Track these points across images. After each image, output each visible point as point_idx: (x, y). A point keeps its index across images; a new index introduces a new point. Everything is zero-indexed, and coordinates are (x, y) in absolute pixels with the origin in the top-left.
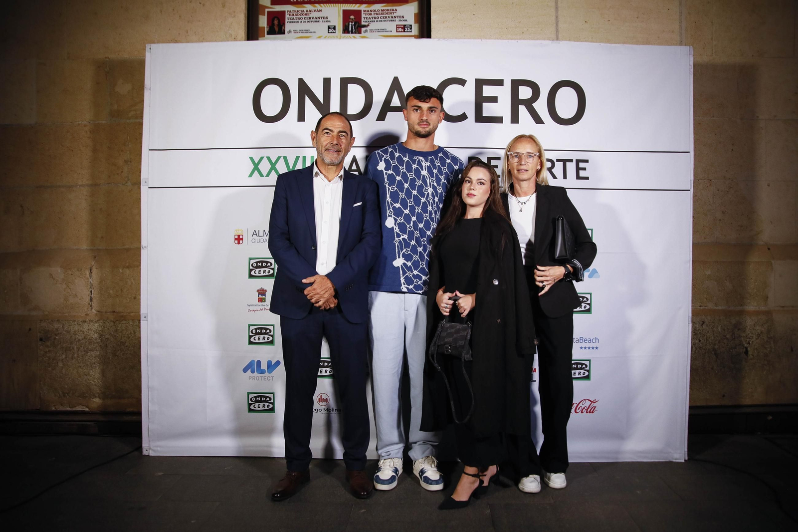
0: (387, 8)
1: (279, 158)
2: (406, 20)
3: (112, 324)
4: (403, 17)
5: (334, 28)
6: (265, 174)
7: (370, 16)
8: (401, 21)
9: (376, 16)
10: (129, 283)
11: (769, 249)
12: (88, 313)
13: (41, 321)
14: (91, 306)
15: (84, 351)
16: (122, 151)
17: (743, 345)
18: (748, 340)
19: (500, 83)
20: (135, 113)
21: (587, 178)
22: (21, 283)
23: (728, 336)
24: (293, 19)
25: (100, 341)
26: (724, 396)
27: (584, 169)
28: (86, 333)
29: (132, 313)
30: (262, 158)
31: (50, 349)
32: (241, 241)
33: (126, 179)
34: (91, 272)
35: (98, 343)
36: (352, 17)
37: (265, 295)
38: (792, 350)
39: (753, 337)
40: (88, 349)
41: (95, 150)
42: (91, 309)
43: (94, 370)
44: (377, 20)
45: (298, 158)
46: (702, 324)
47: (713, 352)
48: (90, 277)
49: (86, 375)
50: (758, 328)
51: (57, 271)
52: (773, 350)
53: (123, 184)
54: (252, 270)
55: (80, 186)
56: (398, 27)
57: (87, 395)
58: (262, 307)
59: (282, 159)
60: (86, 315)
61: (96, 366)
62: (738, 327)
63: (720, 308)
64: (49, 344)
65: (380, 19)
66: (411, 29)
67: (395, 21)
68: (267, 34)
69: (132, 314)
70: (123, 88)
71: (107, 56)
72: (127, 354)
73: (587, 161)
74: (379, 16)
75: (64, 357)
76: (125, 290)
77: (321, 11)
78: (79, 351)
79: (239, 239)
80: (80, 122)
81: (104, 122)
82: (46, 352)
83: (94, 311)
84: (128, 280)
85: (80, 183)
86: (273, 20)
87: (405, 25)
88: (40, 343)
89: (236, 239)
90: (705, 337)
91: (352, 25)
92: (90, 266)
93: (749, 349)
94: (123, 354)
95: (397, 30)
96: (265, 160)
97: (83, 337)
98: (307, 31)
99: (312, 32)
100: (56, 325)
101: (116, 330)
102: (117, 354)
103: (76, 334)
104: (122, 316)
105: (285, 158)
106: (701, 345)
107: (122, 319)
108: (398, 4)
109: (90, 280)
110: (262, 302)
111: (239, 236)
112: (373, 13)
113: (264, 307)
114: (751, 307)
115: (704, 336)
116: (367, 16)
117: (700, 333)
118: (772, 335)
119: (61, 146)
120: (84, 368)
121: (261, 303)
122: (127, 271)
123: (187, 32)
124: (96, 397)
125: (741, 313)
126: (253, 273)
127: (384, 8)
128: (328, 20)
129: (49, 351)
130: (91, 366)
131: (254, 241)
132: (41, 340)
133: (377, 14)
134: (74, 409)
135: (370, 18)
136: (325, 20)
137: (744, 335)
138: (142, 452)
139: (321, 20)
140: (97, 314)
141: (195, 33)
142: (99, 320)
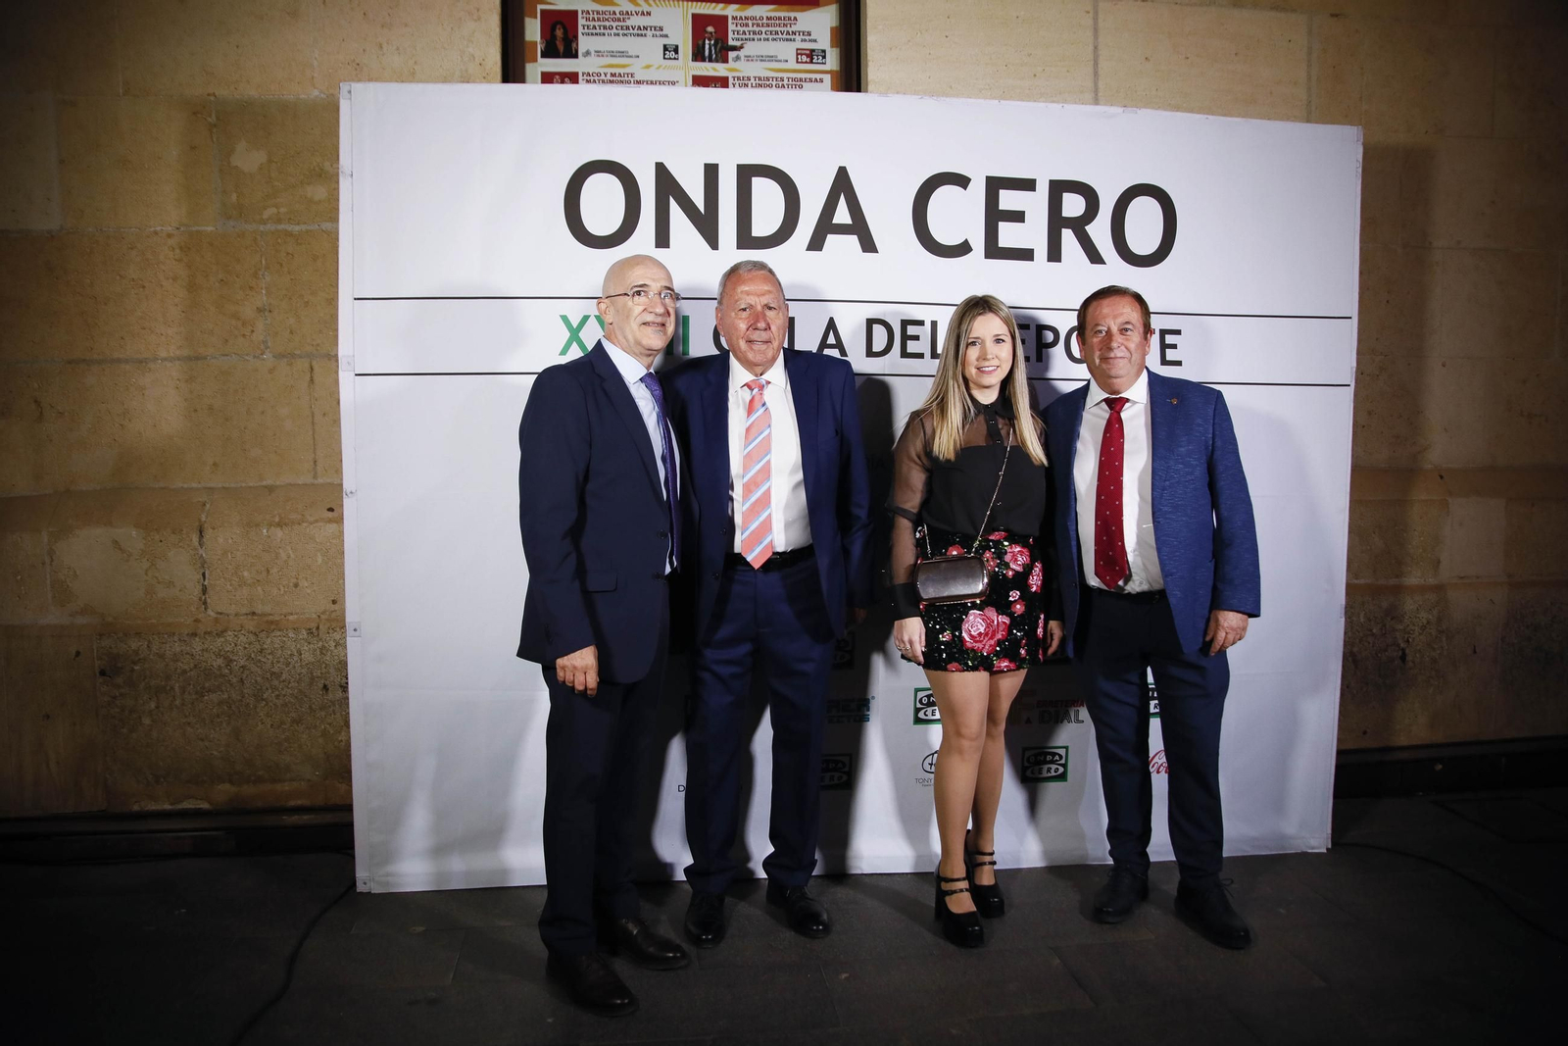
0: (778, 14)
2: (815, 41)
3: (252, 638)
4: (809, 34)
5: (676, 50)
7: (745, 29)
8: (805, 40)
9: (757, 29)
10: (283, 556)
11: (1441, 477)
12: (200, 616)
13: (101, 635)
14: (205, 603)
15: (197, 693)
16: (251, 288)
17: (1398, 645)
18: (1406, 636)
19: (1028, 185)
20: (274, 210)
21: (1179, 363)
22: (52, 560)
24: (595, 27)
25: (227, 671)
26: (1365, 733)
27: (1174, 346)
28: (198, 657)
29: (292, 614)
31: (123, 691)
33: (262, 347)
34: (201, 536)
35: (224, 676)
36: (710, 29)
38: (1475, 652)
39: (1414, 631)
40: (204, 688)
41: (192, 287)
42: (205, 609)
43: (218, 729)
44: (759, 37)
47: (1350, 659)
48: (201, 545)
49: (202, 740)
50: (1424, 615)
51: (129, 535)
52: (1445, 653)
53: (255, 357)
55: (164, 359)
56: (799, 52)
57: (205, 778)
60: (195, 621)
61: (221, 722)
62: (1393, 613)
63: (1362, 581)
64: (119, 680)
65: (764, 35)
66: (824, 57)
67: (794, 40)
68: (542, 57)
69: (291, 618)
70: (248, 159)
71: (211, 92)
72: (284, 696)
73: (1178, 332)
74: (764, 30)
75: (153, 705)
76: (275, 570)
77: (649, 14)
78: (184, 692)
80: (159, 228)
81: (210, 229)
82: (115, 698)
83: (210, 612)
84: (281, 551)
85: (163, 354)
86: (553, 29)
87: (813, 51)
88: (101, 680)
91: (710, 44)
92: (197, 524)
93: (1407, 651)
94: (277, 697)
95: (797, 59)
97: (192, 665)
98: (623, 54)
99: (631, 57)
100: (134, 644)
101: (262, 649)
102: (265, 696)
103: (177, 661)
104: (272, 622)
107: (273, 627)
108: (799, 7)
109: (201, 552)
112: (750, 23)
114: (1413, 579)
116: (739, 28)
118: (1444, 627)
119: (118, 277)
120: (197, 726)
122: (279, 533)
123: (381, 47)
124: (224, 782)
125: (1398, 590)
127: (773, 14)
128: (664, 33)
129: (121, 695)
130: (212, 721)
132: (103, 673)
133: (758, 25)
134: (180, 806)
135: (744, 33)
136: (658, 33)
137: (1401, 627)
139: (649, 33)
140: (216, 618)
141: (398, 49)
142: (225, 631)
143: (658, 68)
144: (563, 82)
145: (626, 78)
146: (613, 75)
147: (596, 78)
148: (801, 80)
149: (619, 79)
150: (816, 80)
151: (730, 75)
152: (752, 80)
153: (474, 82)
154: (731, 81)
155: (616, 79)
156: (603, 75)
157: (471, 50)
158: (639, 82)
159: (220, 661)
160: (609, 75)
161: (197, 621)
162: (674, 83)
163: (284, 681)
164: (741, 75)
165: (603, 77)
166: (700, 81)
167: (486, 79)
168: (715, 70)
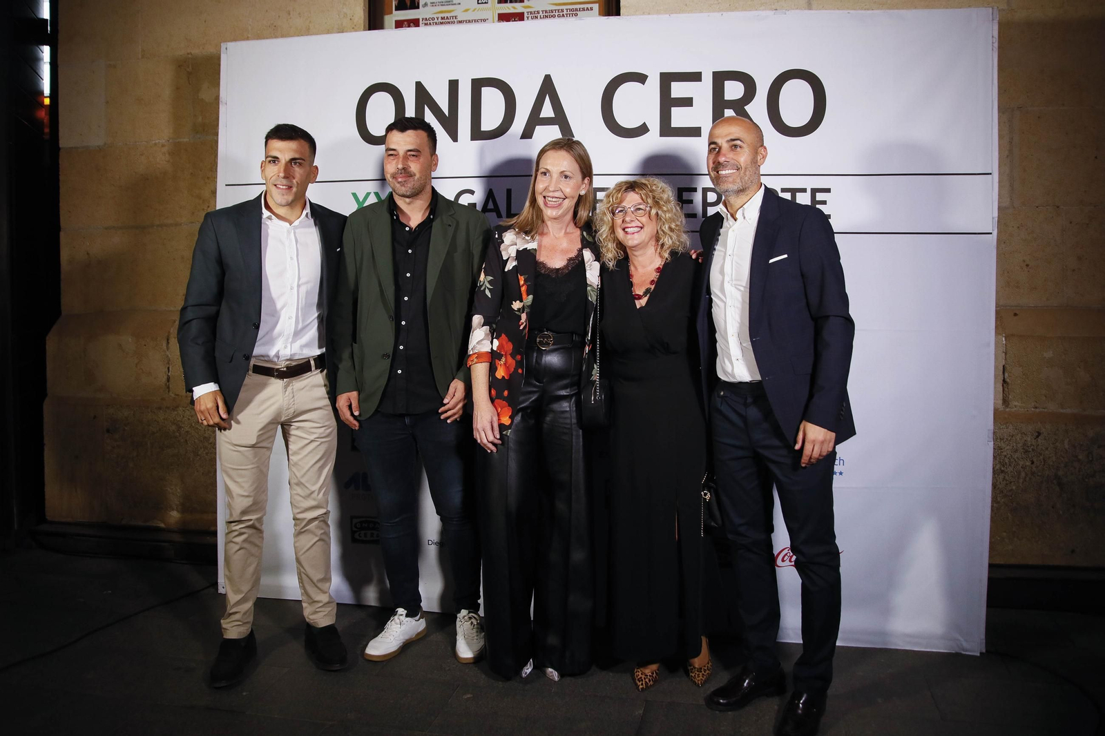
12: (165, 396)
13: (108, 406)
14: (168, 388)
15: (160, 447)
16: (208, 178)
19: (696, 77)
22: (85, 355)
23: (1080, 457)
25: (178, 434)
27: (824, 202)
28: (161, 424)
31: (118, 443)
34: (168, 343)
35: (176, 437)
40: (164, 444)
42: (168, 391)
46: (1037, 437)
47: (1055, 481)
48: (168, 348)
51: (127, 340)
55: (157, 226)
57: (162, 506)
60: (161, 399)
61: (174, 468)
64: (117, 436)
68: (396, 10)
70: (209, 94)
71: (189, 51)
72: (211, 453)
73: (828, 190)
75: (135, 454)
78: (153, 447)
80: (157, 141)
81: (185, 140)
82: (114, 447)
83: (171, 393)
85: (157, 222)
88: (107, 436)
90: (1041, 457)
92: (167, 334)
94: (207, 454)
97: (158, 429)
98: (449, 3)
99: (455, 4)
100: (126, 413)
102: (200, 453)
103: (149, 425)
106: (1034, 469)
109: (168, 353)
115: (1041, 454)
117: (1033, 450)
120: (161, 470)
123: (289, 14)
124: (173, 510)
129: (118, 445)
130: (169, 467)
132: (108, 431)
134: (148, 524)
138: (217, 589)
140: (174, 398)
141: (299, 14)
142: (177, 407)
143: (474, 11)
144: (409, 26)
145: (452, 20)
146: (442, 18)
147: (431, 22)
148: (576, 10)
149: (447, 21)
150: (587, 8)
151: (525, 11)
152: (541, 13)
153: (346, 32)
154: (526, 15)
155: (445, 21)
156: (436, 19)
157: (345, 10)
158: (460, 22)
159: (174, 427)
160: (440, 18)
161: (163, 399)
162: (485, 20)
163: (211, 443)
164: (532, 10)
165: (436, 20)
166: (504, 17)
167: (354, 29)
168: (514, 8)
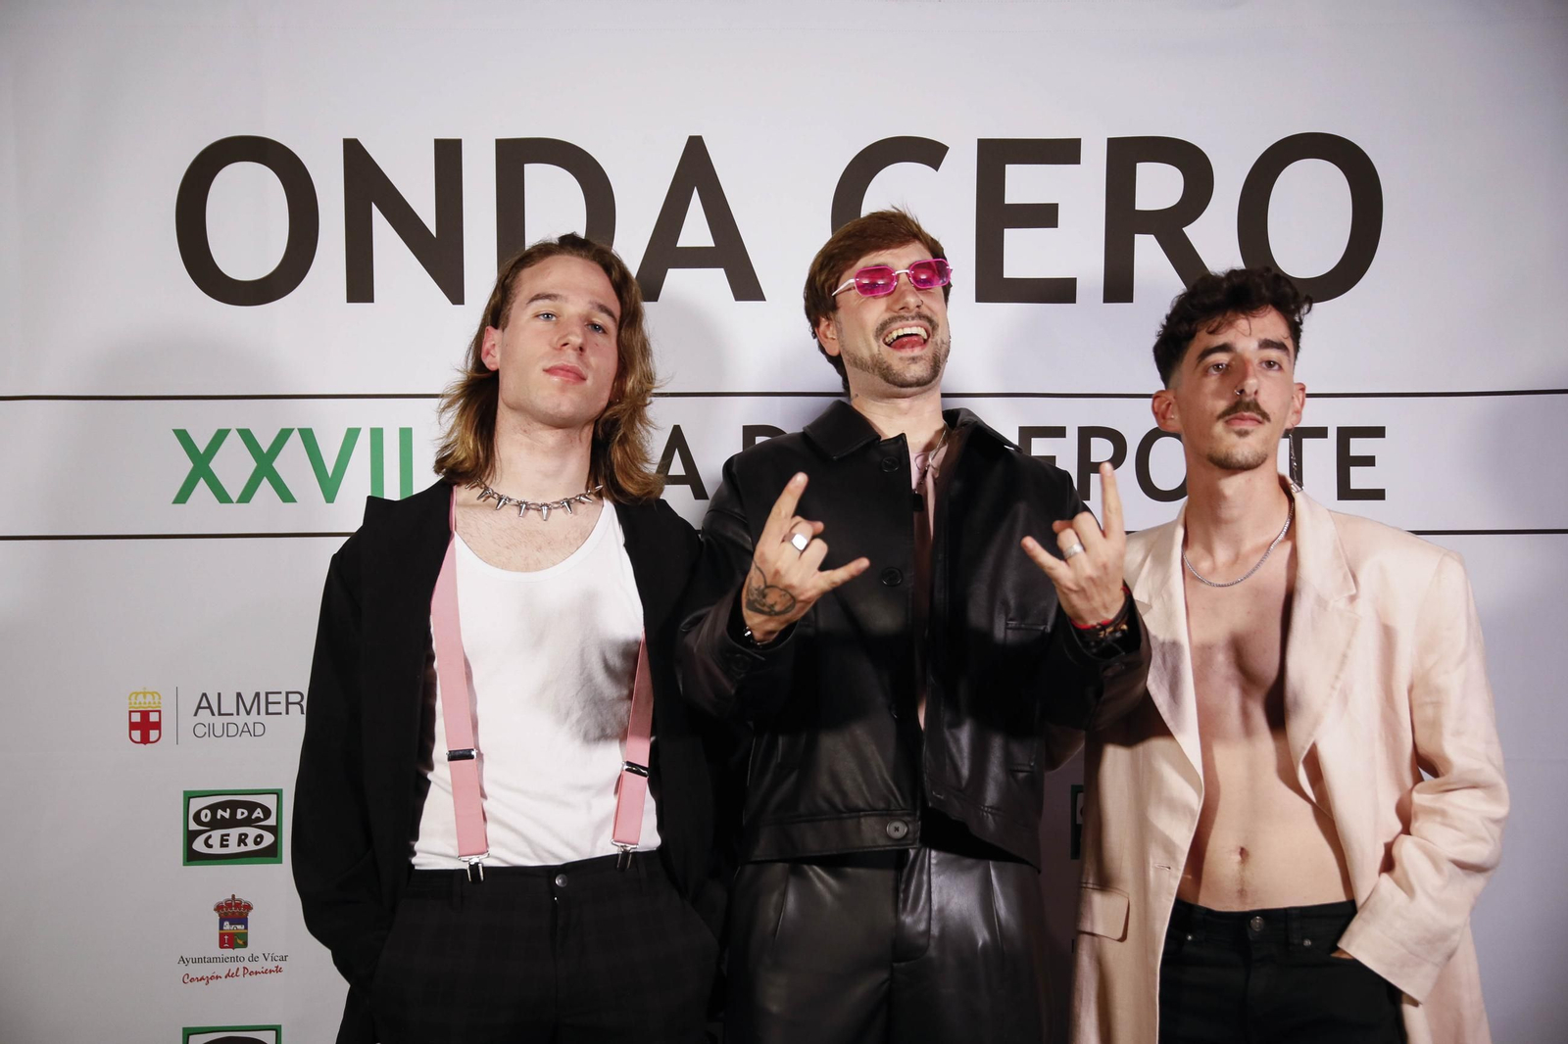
1: (285, 434)
6: (235, 495)
19: (1065, 151)
21: (1378, 495)
27: (1368, 461)
30: (221, 436)
32: (153, 734)
37: (244, 921)
45: (352, 435)
54: (199, 833)
58: (233, 967)
59: (295, 437)
73: (1378, 432)
79: (145, 726)
89: (133, 726)
96: (234, 441)
105: (307, 436)
110: (232, 945)
111: (145, 714)
113: (241, 965)
121: (229, 952)
126: (199, 845)
131: (200, 730)
